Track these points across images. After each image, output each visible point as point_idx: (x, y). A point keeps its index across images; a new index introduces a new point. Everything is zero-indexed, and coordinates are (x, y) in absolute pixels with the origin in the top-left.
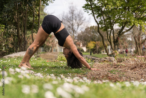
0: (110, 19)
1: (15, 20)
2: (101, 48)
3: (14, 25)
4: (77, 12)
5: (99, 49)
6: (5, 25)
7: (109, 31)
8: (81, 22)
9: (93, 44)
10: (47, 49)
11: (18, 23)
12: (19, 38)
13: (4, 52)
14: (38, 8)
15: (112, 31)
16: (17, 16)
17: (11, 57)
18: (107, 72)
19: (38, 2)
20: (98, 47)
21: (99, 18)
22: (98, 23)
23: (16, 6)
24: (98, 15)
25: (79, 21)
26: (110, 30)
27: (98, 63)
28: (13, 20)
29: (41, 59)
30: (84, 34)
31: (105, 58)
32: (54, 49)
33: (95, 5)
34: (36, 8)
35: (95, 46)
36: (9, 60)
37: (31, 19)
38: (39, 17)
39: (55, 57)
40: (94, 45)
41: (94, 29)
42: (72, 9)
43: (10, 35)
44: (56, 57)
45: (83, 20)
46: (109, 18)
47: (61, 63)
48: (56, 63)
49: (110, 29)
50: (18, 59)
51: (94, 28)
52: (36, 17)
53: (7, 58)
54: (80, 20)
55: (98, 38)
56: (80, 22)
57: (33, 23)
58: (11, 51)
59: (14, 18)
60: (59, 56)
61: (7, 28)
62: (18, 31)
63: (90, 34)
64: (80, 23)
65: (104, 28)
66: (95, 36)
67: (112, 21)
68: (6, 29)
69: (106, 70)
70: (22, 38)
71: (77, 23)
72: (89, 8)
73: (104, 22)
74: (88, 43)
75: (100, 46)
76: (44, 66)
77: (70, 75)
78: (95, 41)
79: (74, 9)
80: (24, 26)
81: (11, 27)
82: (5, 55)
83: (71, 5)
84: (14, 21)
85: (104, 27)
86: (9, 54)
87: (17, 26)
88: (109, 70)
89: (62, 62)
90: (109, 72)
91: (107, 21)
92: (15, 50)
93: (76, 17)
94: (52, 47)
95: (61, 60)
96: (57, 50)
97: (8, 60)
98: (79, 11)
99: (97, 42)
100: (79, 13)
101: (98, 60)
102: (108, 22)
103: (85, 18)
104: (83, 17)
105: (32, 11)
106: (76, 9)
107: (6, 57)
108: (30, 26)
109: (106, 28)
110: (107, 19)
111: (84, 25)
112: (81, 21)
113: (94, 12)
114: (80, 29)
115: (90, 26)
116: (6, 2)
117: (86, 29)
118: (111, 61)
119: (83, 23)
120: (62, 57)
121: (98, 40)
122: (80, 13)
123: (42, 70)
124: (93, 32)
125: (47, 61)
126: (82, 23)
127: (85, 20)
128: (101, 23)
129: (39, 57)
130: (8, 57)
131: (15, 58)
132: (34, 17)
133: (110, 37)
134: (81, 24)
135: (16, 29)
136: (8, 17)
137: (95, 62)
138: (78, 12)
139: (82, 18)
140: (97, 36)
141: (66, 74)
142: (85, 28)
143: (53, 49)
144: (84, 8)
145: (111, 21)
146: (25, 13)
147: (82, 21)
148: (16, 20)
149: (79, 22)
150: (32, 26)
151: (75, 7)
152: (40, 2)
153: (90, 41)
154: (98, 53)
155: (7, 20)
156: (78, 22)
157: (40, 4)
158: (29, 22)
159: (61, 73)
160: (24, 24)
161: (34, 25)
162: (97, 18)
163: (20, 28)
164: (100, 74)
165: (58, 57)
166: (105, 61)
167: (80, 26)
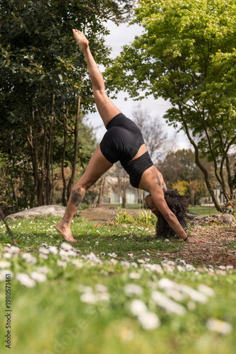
0: (221, 138)
1: (29, 142)
2: (199, 195)
3: (27, 153)
4: (149, 122)
5: (195, 197)
6: (9, 152)
7: (219, 161)
8: (158, 143)
9: (184, 185)
10: (90, 197)
11: (34, 150)
12: (38, 178)
13: (9, 208)
14: (73, 119)
15: (225, 161)
16: (33, 135)
17: (22, 218)
18: (221, 246)
19: (73, 106)
20: (193, 192)
21: (198, 134)
22: (197, 145)
23: (32, 115)
24: (195, 130)
25: (153, 141)
26: (220, 158)
27: (200, 227)
28: (24, 143)
29: (83, 219)
30: (165, 166)
31: (214, 216)
32: (104, 197)
33: (189, 110)
34: (70, 117)
35: (188, 191)
36: (20, 224)
37: (60, 140)
38: (76, 136)
39: (111, 216)
40: (186, 188)
41: (184, 156)
42: (139, 117)
43: (19, 173)
44: (113, 216)
45: (163, 139)
46: (219, 134)
47: (124, 229)
48: (113, 227)
49: (221, 155)
50: (37, 222)
51: (185, 154)
52: (70, 137)
53: (15, 220)
54: (156, 138)
55: (194, 174)
56: (156, 143)
57: (64, 148)
58: (22, 205)
59: (27, 139)
60: (120, 214)
61: (13, 159)
62: (35, 165)
63: (177, 166)
64: (156, 145)
65: (208, 155)
66: (187, 169)
67: (224, 140)
68: (12, 161)
69: (218, 242)
70: (42, 178)
71: (150, 146)
72: (177, 118)
73: (207, 143)
74: (173, 185)
75: (198, 190)
76: (91, 235)
77: (148, 254)
78: (187, 180)
79: (143, 117)
80: (46, 153)
81: (21, 157)
82: (9, 214)
83: (136, 110)
84: (26, 144)
85: (208, 152)
86: (17, 211)
87: (32, 155)
88: (225, 241)
89: (125, 226)
90: (225, 245)
91: (215, 140)
92: (29, 202)
93: (147, 132)
94: (99, 195)
95: (123, 222)
96: (110, 199)
97: (16, 223)
98: (153, 120)
99: (191, 183)
100: (153, 125)
101: (198, 219)
102: (216, 142)
103: (167, 134)
104: (161, 132)
105: (62, 124)
106: (147, 118)
107: (12, 216)
108: (57, 154)
109: (212, 154)
110: (214, 136)
111: (164, 149)
112: (158, 140)
113: (188, 125)
114: (155, 157)
115: (175, 151)
116: (12, 108)
117: (167, 157)
118: (225, 222)
119: (163, 145)
120: (125, 216)
121: (193, 179)
122: (155, 125)
123: (89, 245)
124: (182, 162)
125: (94, 224)
126: (160, 144)
127: (165, 138)
128: (201, 145)
129: (78, 216)
130: (16, 218)
131: (30, 221)
132: (65, 136)
133: (221, 173)
134: (157, 147)
135: (29, 161)
136: (14, 138)
137: (192, 224)
138: (151, 123)
139: (160, 134)
140: (191, 170)
141: (139, 252)
142: (166, 154)
143: (102, 198)
144: (168, 119)
145: (221, 139)
146: (49, 129)
147: (160, 140)
148: (31, 143)
149: (153, 143)
150: (62, 153)
151: (146, 113)
152: (77, 106)
153: (176, 181)
154: (195, 204)
155: (14, 143)
156: (151, 143)
157: (77, 110)
158: (57, 146)
159: (128, 250)
160: (46, 150)
161: (66, 152)
162: (194, 136)
163: (39, 158)
164: (208, 250)
165: (118, 215)
166: (213, 221)
167: (156, 151)
